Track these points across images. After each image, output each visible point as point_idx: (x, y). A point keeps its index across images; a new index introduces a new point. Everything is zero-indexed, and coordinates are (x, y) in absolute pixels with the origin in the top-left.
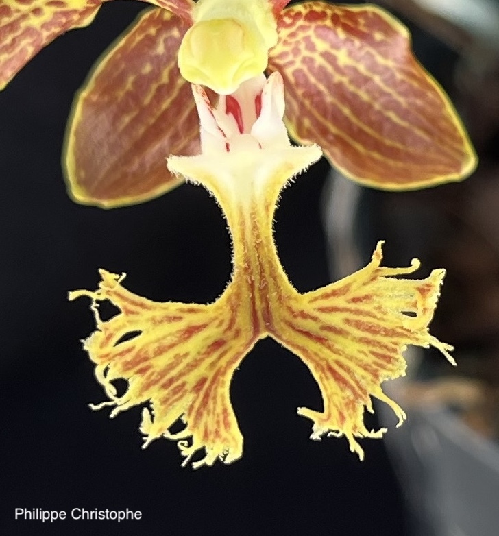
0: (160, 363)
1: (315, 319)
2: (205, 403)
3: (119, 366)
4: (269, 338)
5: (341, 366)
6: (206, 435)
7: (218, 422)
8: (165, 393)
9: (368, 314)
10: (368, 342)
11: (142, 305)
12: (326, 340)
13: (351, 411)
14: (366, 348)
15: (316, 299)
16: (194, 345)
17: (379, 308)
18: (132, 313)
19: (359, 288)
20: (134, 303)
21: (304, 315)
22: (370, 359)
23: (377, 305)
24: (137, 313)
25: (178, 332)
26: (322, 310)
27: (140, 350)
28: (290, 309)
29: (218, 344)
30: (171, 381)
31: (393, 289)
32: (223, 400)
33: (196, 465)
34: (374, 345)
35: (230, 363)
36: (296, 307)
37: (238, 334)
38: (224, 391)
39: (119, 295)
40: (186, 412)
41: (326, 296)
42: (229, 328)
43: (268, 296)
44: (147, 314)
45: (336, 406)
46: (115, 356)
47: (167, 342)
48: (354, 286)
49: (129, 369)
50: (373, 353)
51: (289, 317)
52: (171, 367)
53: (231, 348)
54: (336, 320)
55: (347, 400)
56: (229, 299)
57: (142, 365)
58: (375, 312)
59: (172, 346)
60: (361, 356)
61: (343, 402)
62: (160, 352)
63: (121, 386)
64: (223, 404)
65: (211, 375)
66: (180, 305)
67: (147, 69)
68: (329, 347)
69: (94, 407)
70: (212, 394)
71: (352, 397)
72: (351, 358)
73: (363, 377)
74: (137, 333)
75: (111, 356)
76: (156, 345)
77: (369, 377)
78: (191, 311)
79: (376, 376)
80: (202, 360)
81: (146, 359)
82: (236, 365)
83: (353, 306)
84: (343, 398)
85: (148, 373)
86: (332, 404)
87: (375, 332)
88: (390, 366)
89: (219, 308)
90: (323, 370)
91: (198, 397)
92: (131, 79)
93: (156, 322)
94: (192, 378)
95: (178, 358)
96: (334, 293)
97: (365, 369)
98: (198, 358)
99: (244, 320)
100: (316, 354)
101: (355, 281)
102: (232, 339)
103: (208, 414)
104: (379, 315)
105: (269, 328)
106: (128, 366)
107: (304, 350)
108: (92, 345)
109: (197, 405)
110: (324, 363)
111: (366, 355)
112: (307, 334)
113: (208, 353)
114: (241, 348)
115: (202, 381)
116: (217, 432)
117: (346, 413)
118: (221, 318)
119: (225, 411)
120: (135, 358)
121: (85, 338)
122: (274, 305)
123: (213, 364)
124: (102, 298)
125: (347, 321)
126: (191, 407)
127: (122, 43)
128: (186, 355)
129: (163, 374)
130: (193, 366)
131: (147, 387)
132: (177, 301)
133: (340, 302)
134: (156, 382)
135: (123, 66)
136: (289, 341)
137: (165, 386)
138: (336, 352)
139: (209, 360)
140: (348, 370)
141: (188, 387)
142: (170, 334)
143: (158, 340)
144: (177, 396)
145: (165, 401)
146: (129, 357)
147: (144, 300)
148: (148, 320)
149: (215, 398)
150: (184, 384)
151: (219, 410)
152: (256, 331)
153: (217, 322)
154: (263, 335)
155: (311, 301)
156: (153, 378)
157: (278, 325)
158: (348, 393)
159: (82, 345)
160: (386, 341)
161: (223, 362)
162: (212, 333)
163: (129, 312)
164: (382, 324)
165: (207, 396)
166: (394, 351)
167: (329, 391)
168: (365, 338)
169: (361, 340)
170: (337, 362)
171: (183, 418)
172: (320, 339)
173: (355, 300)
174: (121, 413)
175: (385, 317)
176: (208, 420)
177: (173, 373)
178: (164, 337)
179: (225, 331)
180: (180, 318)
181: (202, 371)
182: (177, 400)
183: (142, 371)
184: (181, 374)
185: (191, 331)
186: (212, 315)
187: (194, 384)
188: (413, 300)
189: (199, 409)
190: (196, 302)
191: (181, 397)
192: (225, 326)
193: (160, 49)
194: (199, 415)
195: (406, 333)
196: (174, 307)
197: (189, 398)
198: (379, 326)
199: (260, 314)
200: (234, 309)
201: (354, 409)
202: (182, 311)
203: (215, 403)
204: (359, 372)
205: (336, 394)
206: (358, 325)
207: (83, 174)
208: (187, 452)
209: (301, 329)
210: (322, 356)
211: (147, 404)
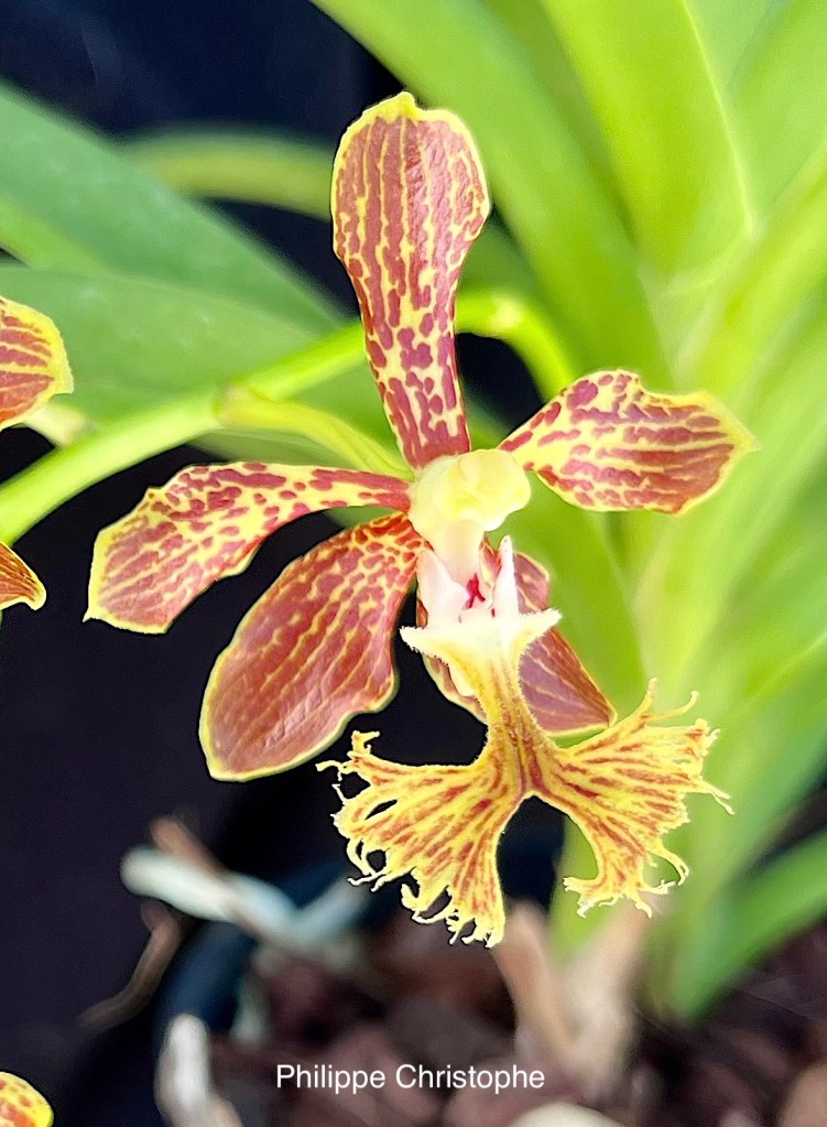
0: (423, 828)
1: (584, 772)
2: (471, 873)
3: (377, 838)
4: (535, 798)
5: (614, 822)
6: (475, 907)
7: (486, 892)
8: (429, 861)
9: (641, 762)
10: (644, 792)
11: (396, 772)
12: (596, 795)
13: (631, 868)
14: (642, 799)
15: (582, 752)
16: (460, 806)
17: (651, 756)
18: (385, 781)
19: (627, 736)
20: (386, 770)
21: (573, 769)
22: (646, 811)
23: (648, 754)
24: (392, 780)
25: (440, 794)
26: (590, 762)
27: (400, 818)
28: (557, 762)
29: (484, 804)
30: (436, 848)
31: (661, 737)
32: (490, 868)
33: (467, 940)
34: (650, 794)
35: (497, 825)
36: (565, 761)
37: (505, 790)
38: (490, 857)
39: (370, 765)
40: (450, 883)
41: (593, 748)
42: (495, 785)
43: (534, 748)
44: (403, 780)
45: (613, 865)
46: (368, 829)
47: (429, 805)
48: (623, 735)
49: (387, 839)
50: (651, 804)
51: (559, 771)
52: (435, 832)
53: (498, 807)
54: (606, 771)
55: (625, 857)
56: (491, 756)
57: (404, 833)
58: (648, 760)
59: (436, 809)
60: (636, 809)
61: (622, 859)
62: (421, 817)
63: (378, 860)
64: (491, 873)
65: (476, 839)
66: (438, 767)
68: (600, 804)
69: (354, 882)
70: (480, 859)
71: (630, 854)
72: (624, 813)
73: (640, 832)
74: (393, 802)
75: (364, 829)
76: (417, 810)
77: (647, 830)
78: (451, 772)
79: (653, 827)
80: (467, 823)
81: (408, 825)
82: (502, 828)
83: (624, 755)
84: (622, 855)
85: (411, 840)
86: (609, 863)
87: (651, 781)
88: (668, 816)
89: (480, 768)
90: (596, 828)
91: (463, 865)
93: (412, 787)
94: (457, 844)
95: (444, 821)
96: (601, 745)
97: (642, 822)
98: (463, 821)
99: (509, 776)
100: (587, 810)
101: (622, 729)
102: (499, 798)
103: (476, 883)
104: (652, 763)
105: (538, 784)
106: (386, 836)
107: (573, 806)
108: (344, 822)
109: (463, 875)
110: (595, 820)
111: (642, 807)
112: (578, 789)
113: (472, 817)
114: (507, 808)
115: (468, 847)
116: (485, 904)
117: (625, 871)
118: (485, 776)
119: (492, 880)
120: (395, 826)
121: (335, 812)
122: (541, 758)
123: (479, 828)
124: (347, 772)
125: (619, 771)
126: (457, 877)
128: (451, 817)
129: (426, 840)
130: (458, 830)
131: (410, 855)
132: (434, 763)
133: (607, 752)
134: (421, 849)
136: (558, 797)
137: (429, 854)
138: (607, 808)
139: (474, 824)
140: (620, 825)
141: (455, 853)
142: (431, 798)
143: (418, 806)
144: (443, 864)
145: (430, 871)
146: (386, 827)
147: (398, 766)
148: (403, 786)
149: (482, 864)
150: (449, 850)
151: (487, 878)
152: (524, 790)
153: (481, 781)
154: (528, 795)
155: (576, 754)
156: (416, 845)
157: (548, 780)
158: (625, 850)
159: (332, 819)
160: (663, 789)
161: (489, 825)
162: (477, 793)
163: (379, 781)
164: (657, 771)
165: (473, 863)
166: (673, 799)
167: (605, 850)
168: (641, 787)
169: (637, 790)
170: (610, 819)
171: (448, 890)
172: (590, 794)
173: (624, 749)
174: (386, 884)
175: (658, 764)
176: (477, 890)
177: (439, 838)
178: (425, 801)
179: (490, 791)
180: (440, 781)
181: (469, 834)
182: (442, 869)
183: (404, 839)
184: (447, 839)
185: (453, 793)
186: (475, 774)
187: (461, 849)
188: (684, 747)
189: (465, 878)
190: (453, 764)
191: (448, 864)
192: (490, 784)
194: (466, 885)
195: (683, 779)
196: (431, 770)
197: (454, 866)
198: (652, 774)
199: (526, 770)
200: (498, 766)
201: (634, 865)
202: (442, 772)
203: (483, 870)
204: (634, 827)
205: (613, 851)
206: (631, 774)
208: (456, 927)
209: (571, 782)
210: (594, 812)
211: (408, 879)
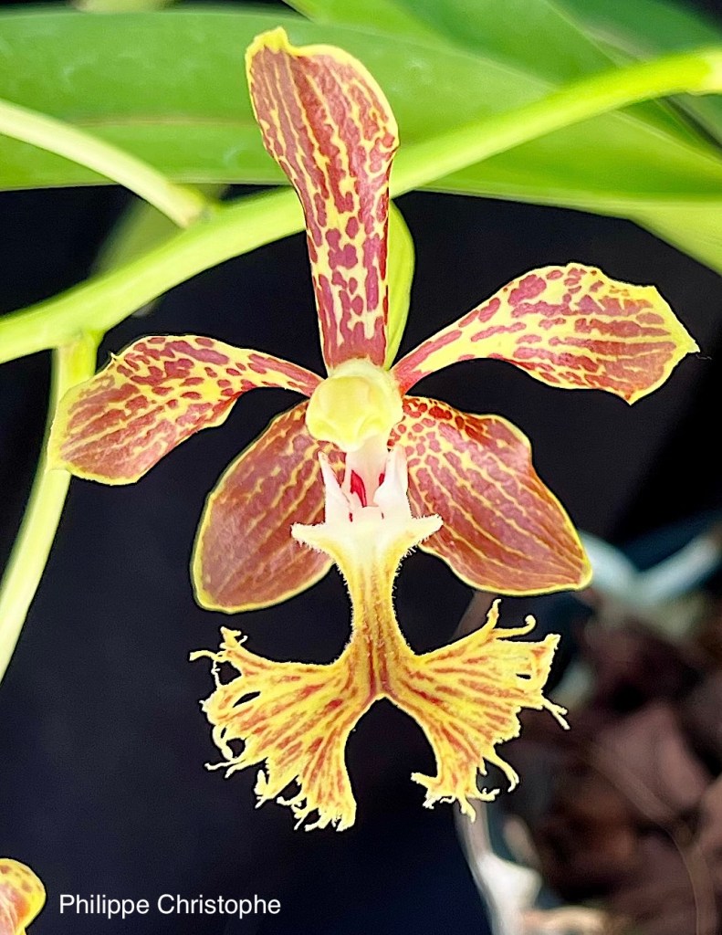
0: (277, 722)
1: (431, 680)
2: (319, 765)
3: (237, 726)
4: (385, 699)
5: (455, 728)
6: (319, 797)
7: (332, 784)
8: (280, 753)
9: (483, 675)
10: (482, 703)
11: (261, 666)
12: (442, 702)
13: (463, 773)
14: (481, 709)
15: (432, 660)
16: (314, 703)
17: (494, 669)
18: (252, 673)
19: (475, 649)
20: (254, 664)
21: (420, 676)
22: (484, 721)
23: (492, 666)
24: (256, 674)
25: (296, 691)
26: (439, 671)
27: (257, 711)
28: (406, 669)
29: (335, 704)
30: (287, 741)
31: (509, 652)
32: (338, 762)
33: (308, 828)
34: (488, 706)
35: (346, 723)
36: (413, 668)
37: (355, 693)
38: (339, 752)
39: (239, 656)
40: (301, 774)
41: (443, 658)
42: (347, 687)
43: (385, 655)
44: (265, 674)
45: (449, 768)
46: (234, 716)
47: (284, 701)
48: (470, 648)
49: (245, 729)
50: (488, 715)
51: (406, 678)
52: (288, 726)
53: (347, 707)
54: (451, 681)
55: (460, 762)
56: (348, 660)
57: (260, 725)
58: (490, 673)
59: (289, 705)
60: (475, 718)
61: (457, 763)
62: (277, 711)
63: (237, 746)
64: (338, 766)
65: (326, 736)
66: (299, 665)
67: (276, 471)
68: (445, 710)
69: (210, 767)
70: (327, 755)
71: (465, 759)
72: (465, 721)
73: (477, 739)
74: (256, 694)
75: (229, 717)
76: (275, 704)
77: (483, 738)
78: (309, 671)
79: (490, 738)
80: (319, 720)
81: (263, 719)
82: (352, 726)
83: (469, 667)
84: (457, 760)
85: (265, 732)
86: (445, 766)
87: (489, 693)
88: (503, 727)
89: (337, 668)
90: (437, 731)
91: (313, 758)
92: (260, 481)
93: (274, 682)
94: (308, 739)
95: (295, 717)
96: (451, 655)
97: (479, 731)
98: (315, 718)
99: (361, 680)
100: (431, 715)
101: (470, 643)
102: (349, 698)
103: (323, 775)
104: (494, 676)
105: (386, 689)
106: (245, 726)
107: (419, 711)
108: (211, 707)
109: (312, 766)
110: (438, 725)
111: (480, 716)
112: (423, 695)
113: (325, 714)
114: (356, 709)
115: (319, 741)
116: (330, 795)
117: (459, 775)
118: (338, 677)
119: (339, 773)
120: (252, 718)
121: (204, 699)
122: (390, 664)
123: (329, 724)
124: (222, 660)
125: (463, 682)
126: (306, 769)
127: (253, 447)
128: (303, 714)
129: (279, 734)
130: (310, 725)
131: (263, 747)
132: (296, 661)
133: (454, 663)
134: (272, 742)
135: (252, 469)
136: (406, 703)
137: (281, 746)
138: (451, 714)
139: (325, 721)
140: (462, 732)
141: (305, 747)
142: (289, 694)
143: (276, 700)
144: (293, 756)
145: (280, 762)
146: (247, 717)
147: (264, 661)
148: (266, 680)
149: (329, 759)
150: (300, 744)
151: (333, 771)
152: (373, 691)
153: (334, 682)
154: (380, 696)
155: (427, 663)
156: (270, 737)
157: (395, 684)
158: (462, 755)
159: (201, 705)
160: (501, 702)
161: (339, 723)
162: (330, 693)
163: (249, 673)
164: (497, 685)
165: (322, 757)
166: (508, 712)
167: (443, 753)
168: (480, 698)
169: (477, 701)
170: (451, 724)
171: (297, 780)
172: (435, 701)
173: (470, 661)
174: (236, 772)
175: (499, 678)
176: (323, 782)
177: (290, 732)
178: (282, 696)
179: (342, 691)
180: (298, 678)
181: (318, 731)
182: (290, 761)
183: (259, 731)
184: (298, 734)
185: (309, 691)
186: (330, 675)
187: (310, 745)
188: (527, 662)
189: (313, 771)
190: (314, 663)
191: (297, 757)
192: (342, 685)
193: (290, 451)
194: (314, 776)
195: (519, 693)
196: (292, 667)
197: (305, 758)
198: (493, 687)
199: (377, 674)
200: (351, 669)
201: (467, 769)
202: (300, 670)
203: (330, 764)
204: (473, 734)
205: (450, 756)
206: (473, 686)
207: (208, 579)
208: (301, 815)
209: (416, 688)
210: (437, 717)
211: (262, 765)
